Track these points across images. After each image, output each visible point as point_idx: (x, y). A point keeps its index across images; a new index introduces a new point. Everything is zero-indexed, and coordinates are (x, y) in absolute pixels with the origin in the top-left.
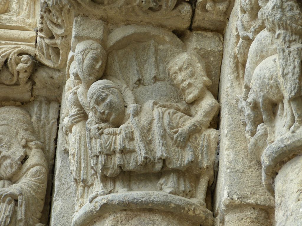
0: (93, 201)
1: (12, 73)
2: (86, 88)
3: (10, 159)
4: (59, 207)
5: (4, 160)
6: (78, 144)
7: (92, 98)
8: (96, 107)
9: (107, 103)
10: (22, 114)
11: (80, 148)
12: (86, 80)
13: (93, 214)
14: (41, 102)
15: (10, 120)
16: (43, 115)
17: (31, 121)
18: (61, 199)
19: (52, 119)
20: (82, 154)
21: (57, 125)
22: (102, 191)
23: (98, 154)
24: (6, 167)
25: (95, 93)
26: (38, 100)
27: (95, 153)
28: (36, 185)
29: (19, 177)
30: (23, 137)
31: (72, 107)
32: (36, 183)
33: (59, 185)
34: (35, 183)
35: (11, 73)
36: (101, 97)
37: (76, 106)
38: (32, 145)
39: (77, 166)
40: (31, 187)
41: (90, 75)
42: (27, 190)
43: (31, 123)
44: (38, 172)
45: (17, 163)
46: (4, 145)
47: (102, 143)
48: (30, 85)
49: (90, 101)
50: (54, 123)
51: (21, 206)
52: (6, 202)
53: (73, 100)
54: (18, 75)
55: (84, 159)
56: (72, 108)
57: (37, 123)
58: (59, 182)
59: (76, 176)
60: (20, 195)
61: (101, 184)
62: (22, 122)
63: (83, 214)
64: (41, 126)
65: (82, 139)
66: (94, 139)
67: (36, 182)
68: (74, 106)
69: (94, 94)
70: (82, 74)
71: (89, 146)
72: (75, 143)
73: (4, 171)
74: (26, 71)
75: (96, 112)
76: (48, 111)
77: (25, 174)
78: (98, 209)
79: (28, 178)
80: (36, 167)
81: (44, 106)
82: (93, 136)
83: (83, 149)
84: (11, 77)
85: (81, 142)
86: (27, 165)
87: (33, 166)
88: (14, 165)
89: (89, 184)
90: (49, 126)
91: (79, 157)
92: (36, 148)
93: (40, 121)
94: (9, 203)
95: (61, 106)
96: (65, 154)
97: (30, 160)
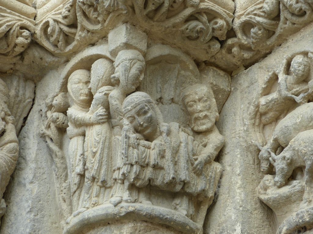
1: (9, 44)
6: (102, 144)
7: (134, 108)
8: (136, 116)
9: (149, 117)
10: (3, 85)
11: (103, 150)
13: (115, 217)
14: (19, 78)
16: (21, 93)
17: (8, 94)
19: (28, 98)
20: (105, 155)
21: (31, 105)
22: (129, 198)
23: (133, 163)
26: (17, 74)
27: (131, 161)
28: (11, 161)
30: (3, 110)
31: (98, 106)
32: (11, 159)
34: (10, 159)
35: (7, 44)
36: (144, 110)
37: (103, 106)
38: (10, 120)
39: (98, 165)
40: (7, 163)
41: (133, 85)
42: (3, 164)
44: (14, 149)
47: (140, 154)
48: (18, 59)
49: (131, 110)
50: (30, 102)
53: (102, 100)
54: (15, 47)
56: (98, 107)
57: (15, 98)
58: (36, 165)
59: (96, 175)
61: (127, 191)
62: (3, 94)
64: (17, 102)
65: (107, 141)
66: (131, 148)
67: (11, 158)
68: (102, 105)
69: (138, 105)
70: (126, 81)
71: (126, 153)
72: (98, 143)
74: (23, 47)
76: (25, 87)
77: (1, 148)
78: (122, 215)
79: (4, 153)
80: (13, 143)
81: (22, 83)
82: (131, 145)
83: (107, 150)
84: (7, 47)
85: (106, 143)
86: (5, 139)
87: (11, 142)
90: (25, 104)
91: (101, 157)
92: (12, 123)
93: (18, 96)
95: (37, 87)
96: (41, 137)
97: (8, 135)
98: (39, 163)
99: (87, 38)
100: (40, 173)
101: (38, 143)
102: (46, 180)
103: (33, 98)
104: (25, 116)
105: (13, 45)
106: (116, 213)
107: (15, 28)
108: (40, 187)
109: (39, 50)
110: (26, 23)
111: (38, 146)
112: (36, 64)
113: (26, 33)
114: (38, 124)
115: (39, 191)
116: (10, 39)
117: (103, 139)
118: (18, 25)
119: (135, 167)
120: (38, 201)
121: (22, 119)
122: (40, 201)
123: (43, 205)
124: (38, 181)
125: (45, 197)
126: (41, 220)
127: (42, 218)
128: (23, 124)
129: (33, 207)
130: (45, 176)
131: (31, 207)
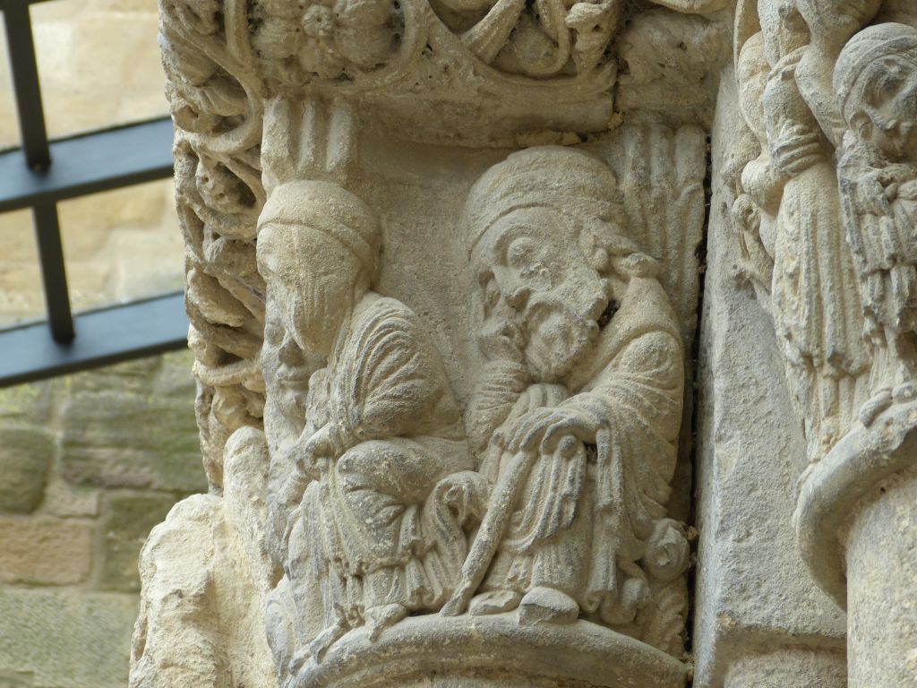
0: (878, 419)
1: (553, 37)
2: (825, 56)
3: (561, 311)
4: (735, 461)
5: (542, 319)
6: (807, 240)
7: (853, 84)
8: (869, 111)
9: (908, 97)
10: (588, 169)
11: (816, 254)
12: (827, 28)
13: (877, 462)
14: (646, 130)
15: (553, 189)
16: (657, 171)
17: (617, 191)
18: (739, 432)
19: (686, 181)
20: (824, 270)
21: (702, 200)
22: (907, 384)
23: (887, 265)
24: (549, 341)
25: (864, 67)
26: (636, 121)
27: (876, 260)
28: (652, 392)
29: (593, 370)
30: (598, 243)
31: (776, 123)
32: (650, 388)
33: (728, 390)
34: (646, 387)
35: (548, 37)
36: (886, 77)
37: (792, 117)
38: (628, 267)
39: (810, 311)
40: (636, 401)
41: (841, 11)
42: (623, 409)
43: (617, 198)
44: (654, 351)
45: (584, 326)
46: (539, 268)
47: (900, 227)
48: (609, 74)
49: (848, 95)
50: (693, 192)
51: (608, 462)
52: (557, 453)
53: (780, 100)
54: (573, 41)
55: (831, 289)
56: (779, 125)
57: (639, 197)
58: (728, 380)
59: (808, 344)
60: (604, 428)
61: (901, 362)
62: (592, 196)
63: (844, 467)
64: (652, 206)
65: (820, 223)
66: (868, 217)
67: (649, 383)
68: (787, 117)
69: (861, 70)
70: (814, 8)
71: (855, 239)
72: (797, 239)
73: (541, 354)
74: (597, 28)
75: (867, 128)
76: (671, 154)
77: (614, 361)
78: (895, 446)
79: (624, 373)
80: (647, 335)
81: (657, 143)
82: (865, 206)
83: (826, 254)
84: (550, 50)
85: (818, 233)
86: (617, 330)
87: (638, 333)
88: (575, 333)
89: (855, 367)
90: (679, 203)
91: (813, 283)
92: (642, 276)
93: (649, 188)
94: (568, 454)
95: (713, 141)
96: (738, 288)
97: (626, 314)
98: (740, 371)
100: (745, 401)
101: (731, 311)
102: (772, 418)
103: (702, 175)
104: (694, 239)
106: (874, 449)
108: (750, 444)
111: (731, 319)
112: (670, 67)
114: (724, 252)
115: (746, 458)
116: (547, 21)
117: (806, 220)
119: (894, 274)
120: (746, 492)
121: (690, 253)
122: (753, 488)
123: (766, 499)
124: (741, 429)
125: (773, 470)
126: (765, 549)
127: (765, 540)
128: (700, 268)
129: (729, 515)
130: (766, 406)
131: (720, 518)
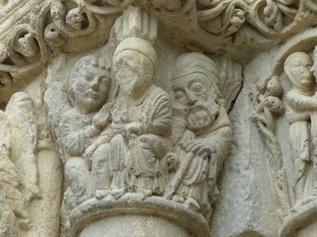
3: (206, 111)
4: (252, 177)
5: (198, 110)
14: (228, 60)
15: (207, 70)
16: (230, 75)
17: (219, 76)
19: (237, 81)
21: (240, 88)
24: (198, 118)
26: (225, 55)
28: (226, 146)
30: (216, 92)
32: (225, 144)
35: (222, 23)
38: (222, 102)
40: (222, 147)
42: (219, 148)
44: (228, 133)
45: (212, 118)
46: (202, 94)
48: (230, 40)
50: (239, 85)
52: (202, 157)
57: (225, 81)
58: (250, 150)
60: (214, 153)
62: (215, 76)
64: (227, 85)
67: (225, 142)
74: (237, 27)
76: (233, 70)
77: (216, 131)
79: (219, 137)
81: (231, 66)
84: (220, 27)
86: (219, 122)
88: (208, 119)
90: (234, 87)
92: (224, 106)
93: (228, 79)
94: (204, 159)
95: (244, 70)
96: (253, 122)
97: (222, 118)
99: (309, 19)
100: (254, 159)
101: (251, 128)
102: (261, 167)
103: (242, 81)
104: (233, 99)
105: (227, 24)
107: (231, 7)
108: (256, 173)
109: (250, 30)
110: (240, 2)
111: (250, 131)
112: (247, 45)
113: (240, 12)
114: (248, 108)
115: (255, 177)
116: (226, 18)
118: (233, 4)
120: (255, 188)
121: (230, 102)
122: (257, 188)
123: (260, 192)
124: (253, 167)
125: (261, 183)
126: (260, 208)
127: (259, 205)
128: (231, 108)
129: (251, 194)
130: (259, 162)
131: (249, 194)
